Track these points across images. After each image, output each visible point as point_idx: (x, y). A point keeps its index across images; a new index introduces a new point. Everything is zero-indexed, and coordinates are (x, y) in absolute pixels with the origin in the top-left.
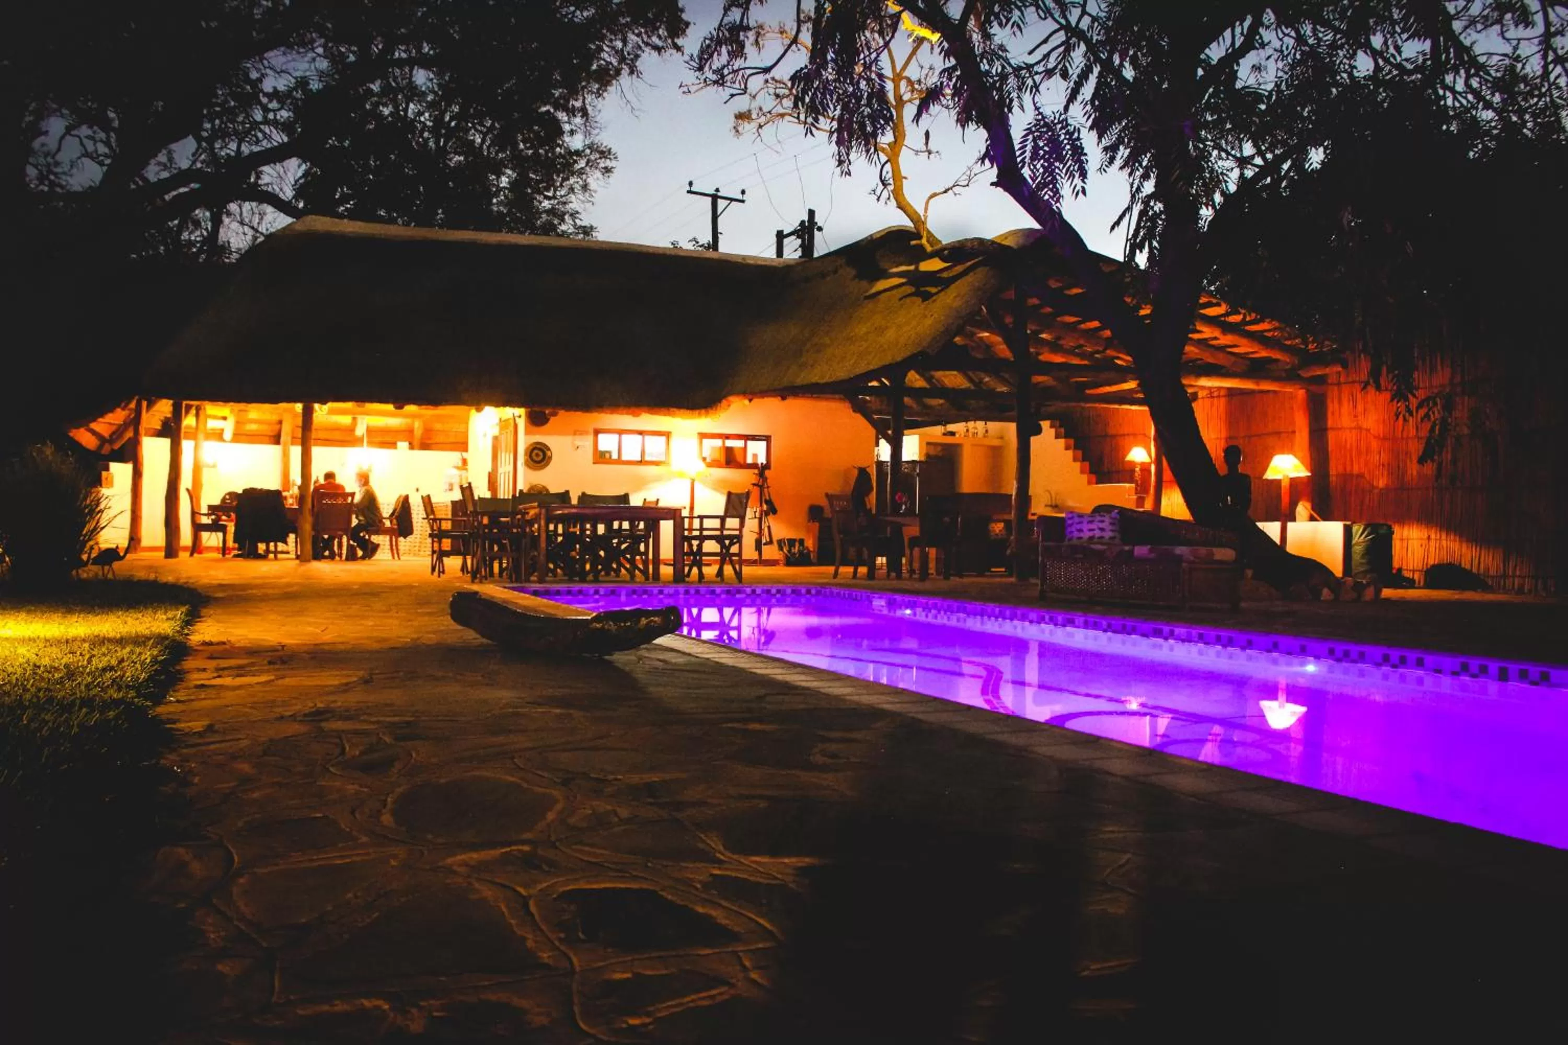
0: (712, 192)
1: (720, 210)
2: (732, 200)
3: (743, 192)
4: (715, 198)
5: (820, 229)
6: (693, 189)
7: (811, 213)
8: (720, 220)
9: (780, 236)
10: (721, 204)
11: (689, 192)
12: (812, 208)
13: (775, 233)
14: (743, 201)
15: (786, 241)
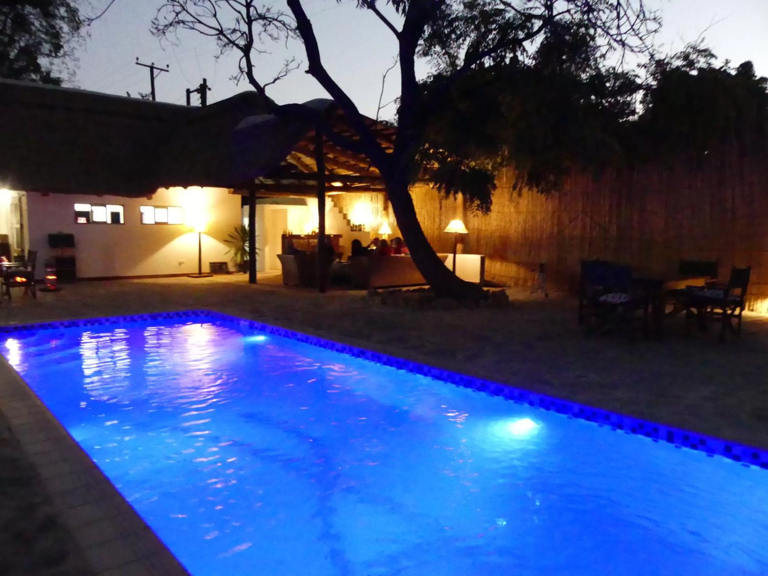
0: (150, 64)
1: (155, 75)
2: (161, 70)
3: (168, 66)
4: (152, 68)
5: (210, 89)
6: (139, 62)
7: (205, 80)
8: (156, 81)
9: (188, 92)
10: (156, 72)
11: (137, 63)
12: (205, 78)
13: (185, 90)
14: (167, 71)
15: (192, 95)
